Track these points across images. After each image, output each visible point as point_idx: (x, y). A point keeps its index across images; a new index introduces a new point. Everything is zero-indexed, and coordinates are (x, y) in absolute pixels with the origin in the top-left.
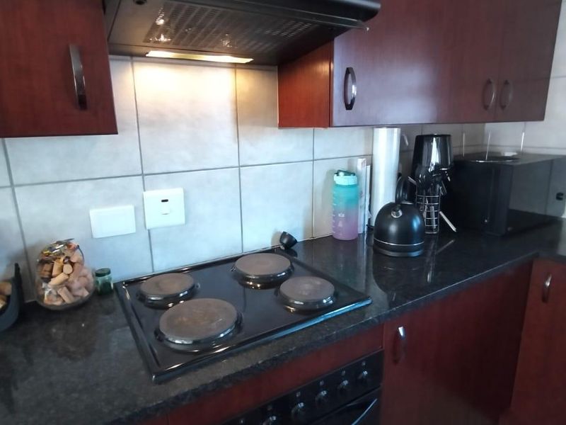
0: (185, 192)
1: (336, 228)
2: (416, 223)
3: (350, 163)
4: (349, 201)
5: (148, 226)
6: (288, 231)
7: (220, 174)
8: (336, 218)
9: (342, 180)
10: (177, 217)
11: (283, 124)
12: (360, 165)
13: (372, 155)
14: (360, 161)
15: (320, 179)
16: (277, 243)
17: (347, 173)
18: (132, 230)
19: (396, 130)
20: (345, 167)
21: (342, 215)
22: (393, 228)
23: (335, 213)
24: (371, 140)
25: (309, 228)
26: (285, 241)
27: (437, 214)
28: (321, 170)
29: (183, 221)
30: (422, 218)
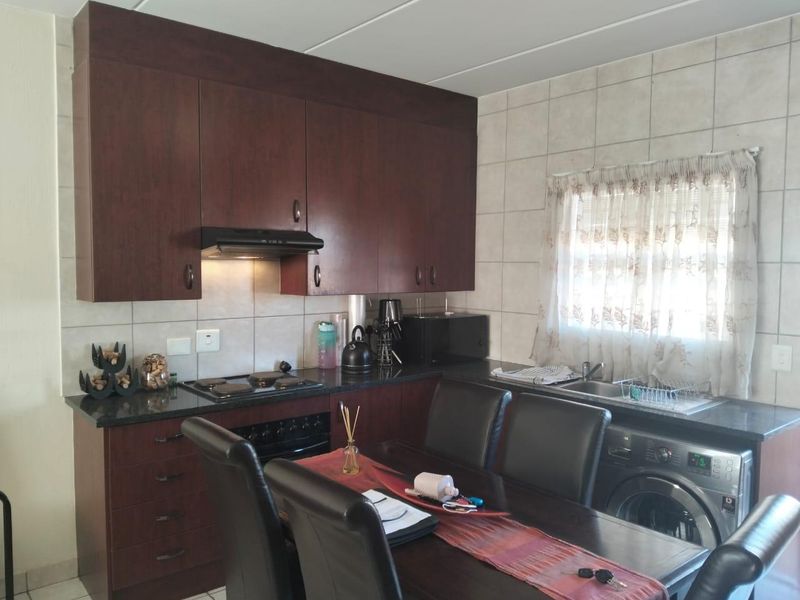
0: (221, 331)
1: (320, 361)
2: (366, 355)
3: (332, 317)
4: (328, 342)
5: (198, 350)
6: (286, 360)
7: (242, 321)
8: (320, 354)
9: (324, 328)
10: (215, 347)
11: (283, 292)
12: (337, 318)
13: (348, 313)
14: (337, 316)
15: (309, 328)
16: (278, 369)
17: (328, 323)
18: (188, 352)
19: (362, 297)
20: (328, 320)
21: (323, 351)
22: (352, 357)
23: (320, 350)
24: (347, 303)
25: (301, 361)
26: (283, 367)
27: (390, 352)
28: (310, 321)
29: (218, 348)
30: (370, 351)
